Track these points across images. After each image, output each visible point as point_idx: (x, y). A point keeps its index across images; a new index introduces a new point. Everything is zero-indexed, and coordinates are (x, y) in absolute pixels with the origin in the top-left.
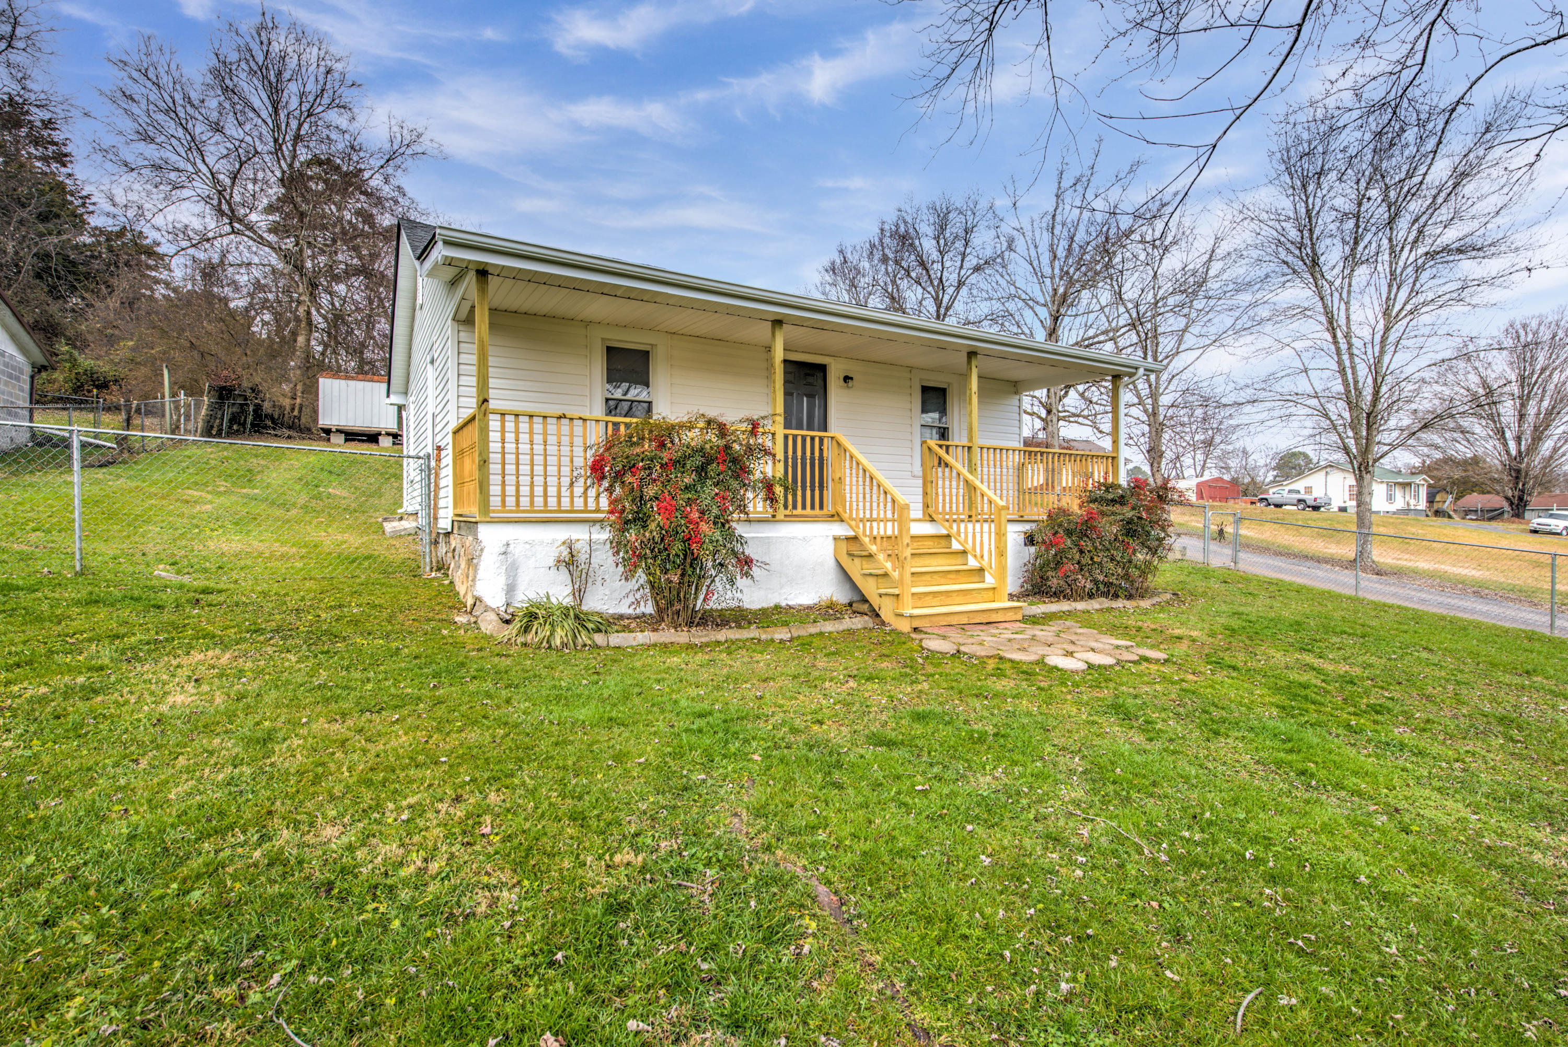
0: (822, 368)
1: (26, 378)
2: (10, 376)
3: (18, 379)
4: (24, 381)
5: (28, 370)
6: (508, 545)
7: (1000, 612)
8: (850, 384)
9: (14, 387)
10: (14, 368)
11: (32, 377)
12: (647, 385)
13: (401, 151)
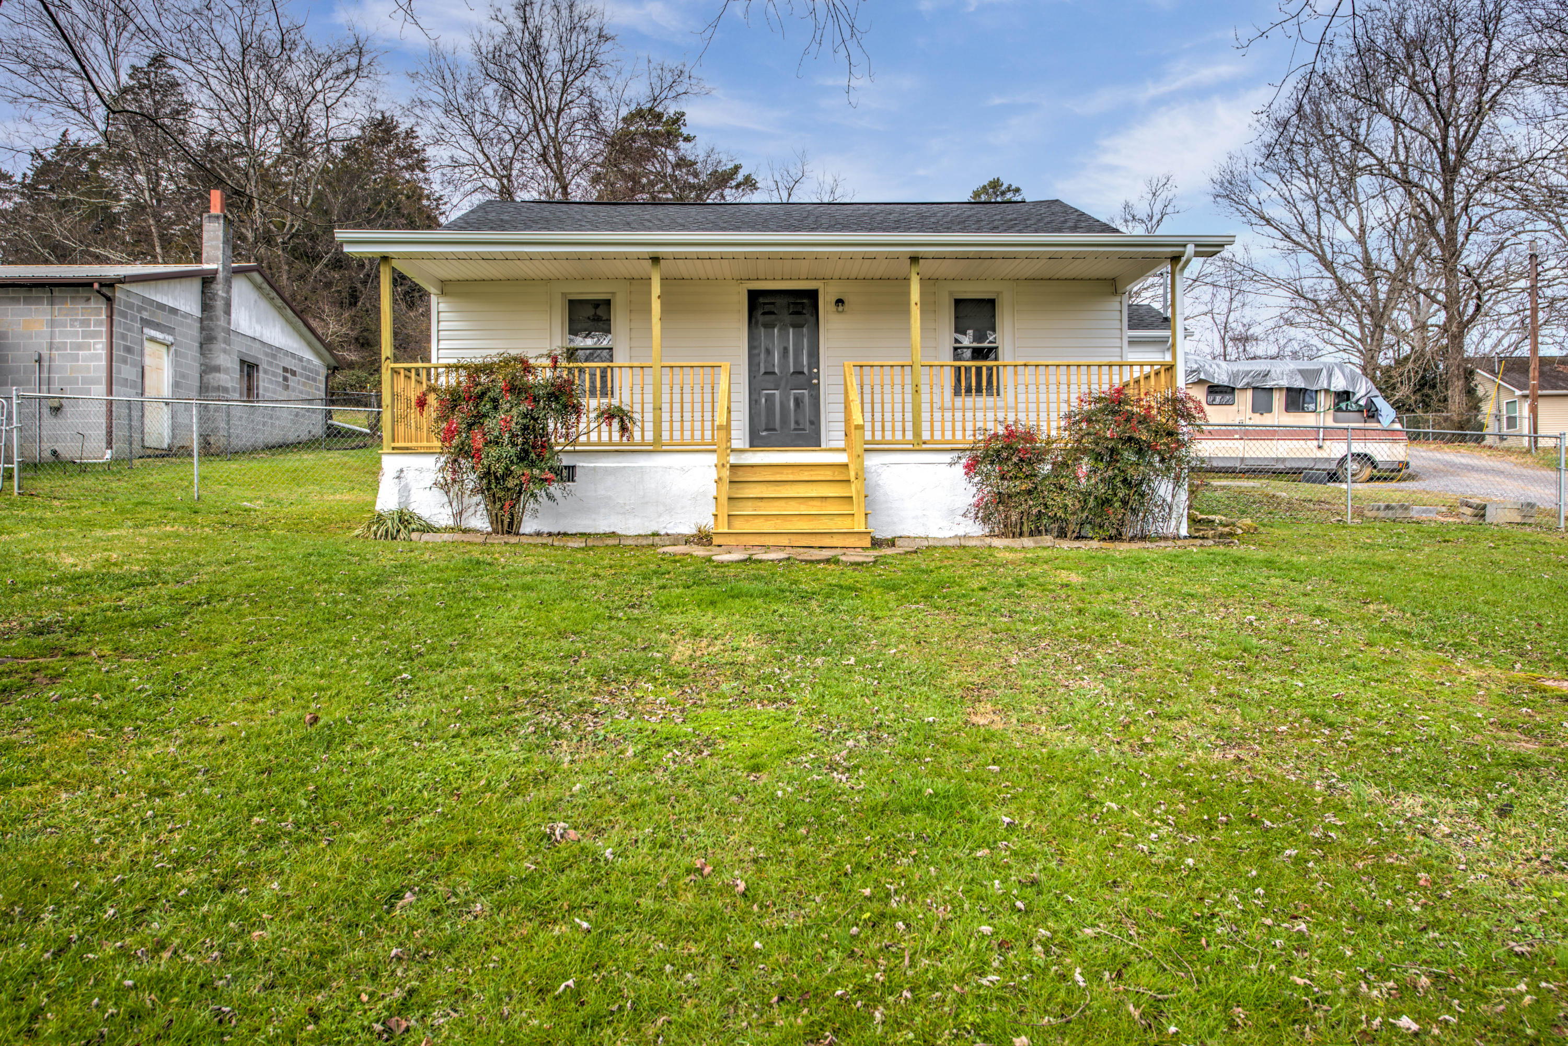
0: (813, 295)
1: (322, 378)
2: (308, 378)
3: (314, 380)
4: (320, 382)
5: (323, 372)
6: (402, 471)
7: (836, 537)
8: (840, 308)
9: (311, 387)
10: (311, 371)
11: (327, 378)
12: (608, 331)
13: (663, 96)
